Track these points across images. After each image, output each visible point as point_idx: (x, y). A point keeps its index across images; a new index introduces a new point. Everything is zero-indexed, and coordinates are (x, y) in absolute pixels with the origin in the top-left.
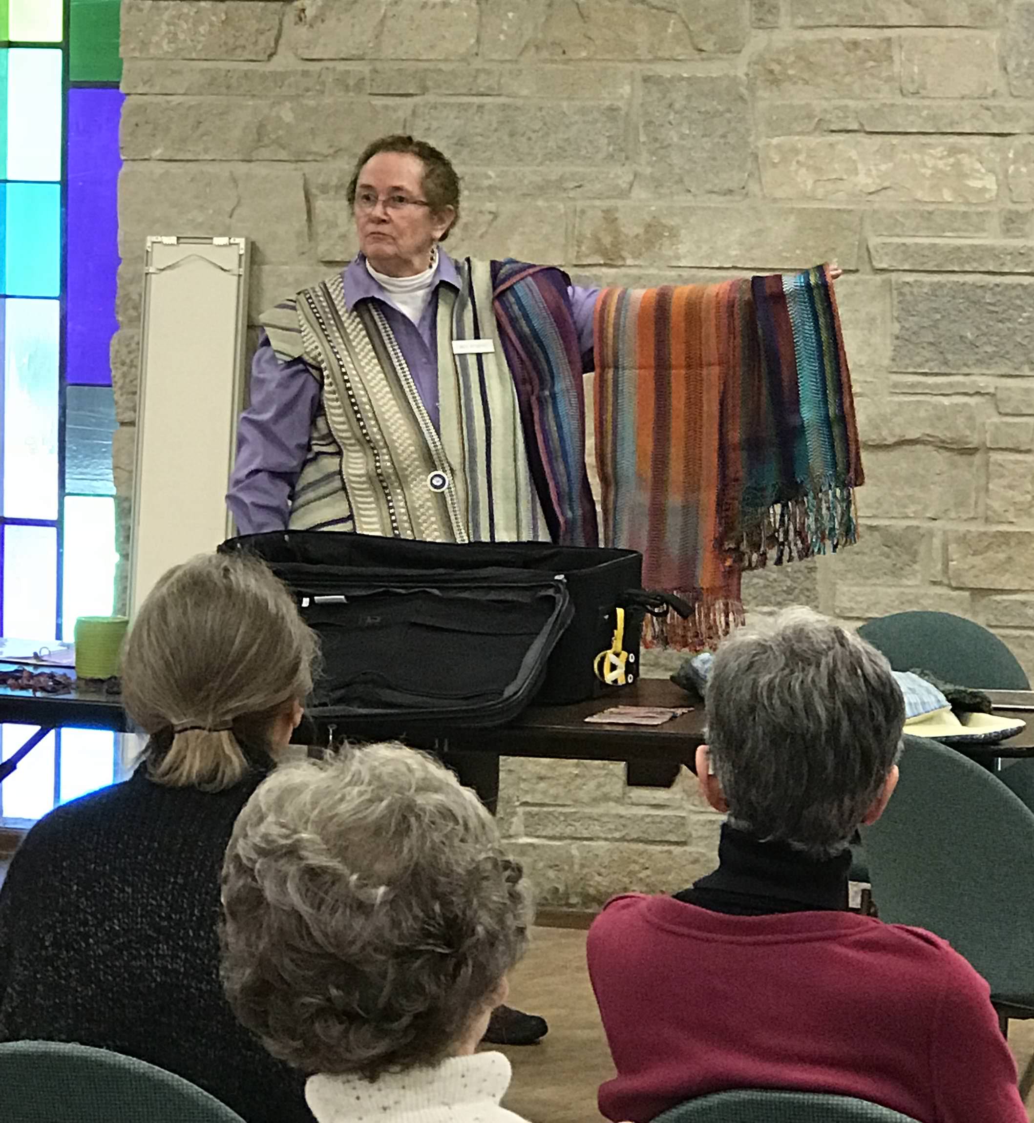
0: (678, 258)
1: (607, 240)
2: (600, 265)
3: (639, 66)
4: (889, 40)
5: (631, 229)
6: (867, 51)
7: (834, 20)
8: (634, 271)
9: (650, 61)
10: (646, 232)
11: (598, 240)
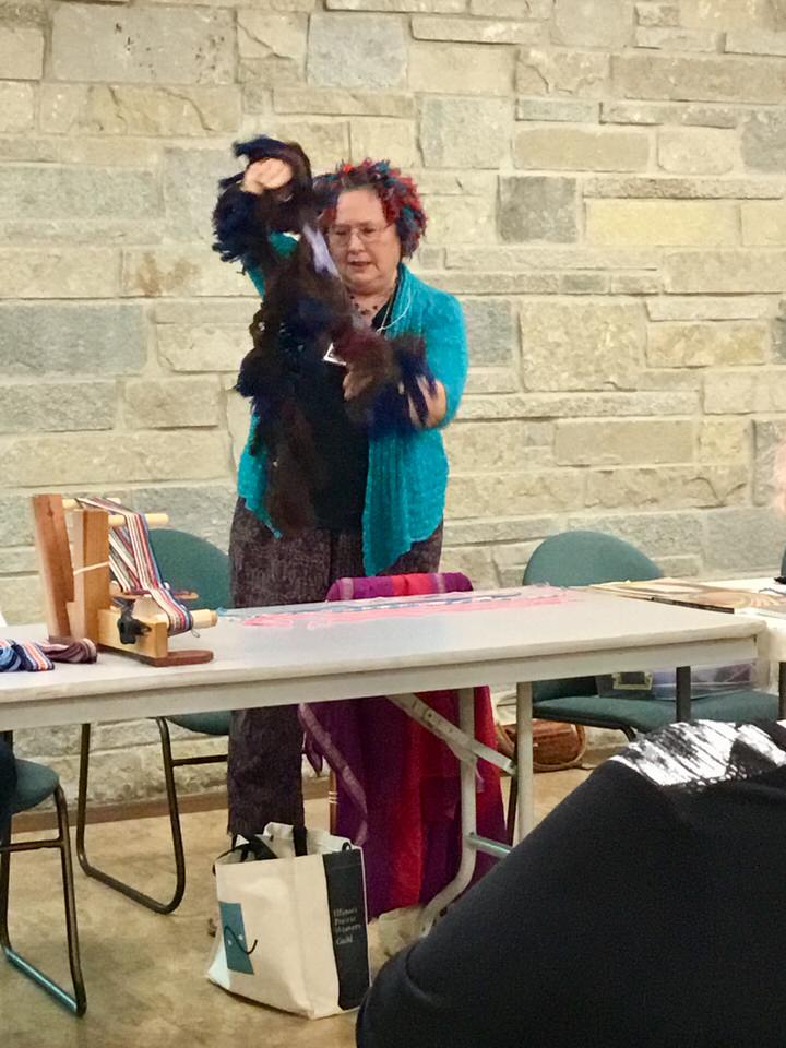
0: (200, 289)
1: (147, 277)
2: (142, 297)
3: (161, 141)
4: (341, 124)
5: (166, 268)
6: (327, 133)
7: (303, 109)
8: (167, 301)
9: (171, 137)
10: (177, 270)
11: (140, 277)
